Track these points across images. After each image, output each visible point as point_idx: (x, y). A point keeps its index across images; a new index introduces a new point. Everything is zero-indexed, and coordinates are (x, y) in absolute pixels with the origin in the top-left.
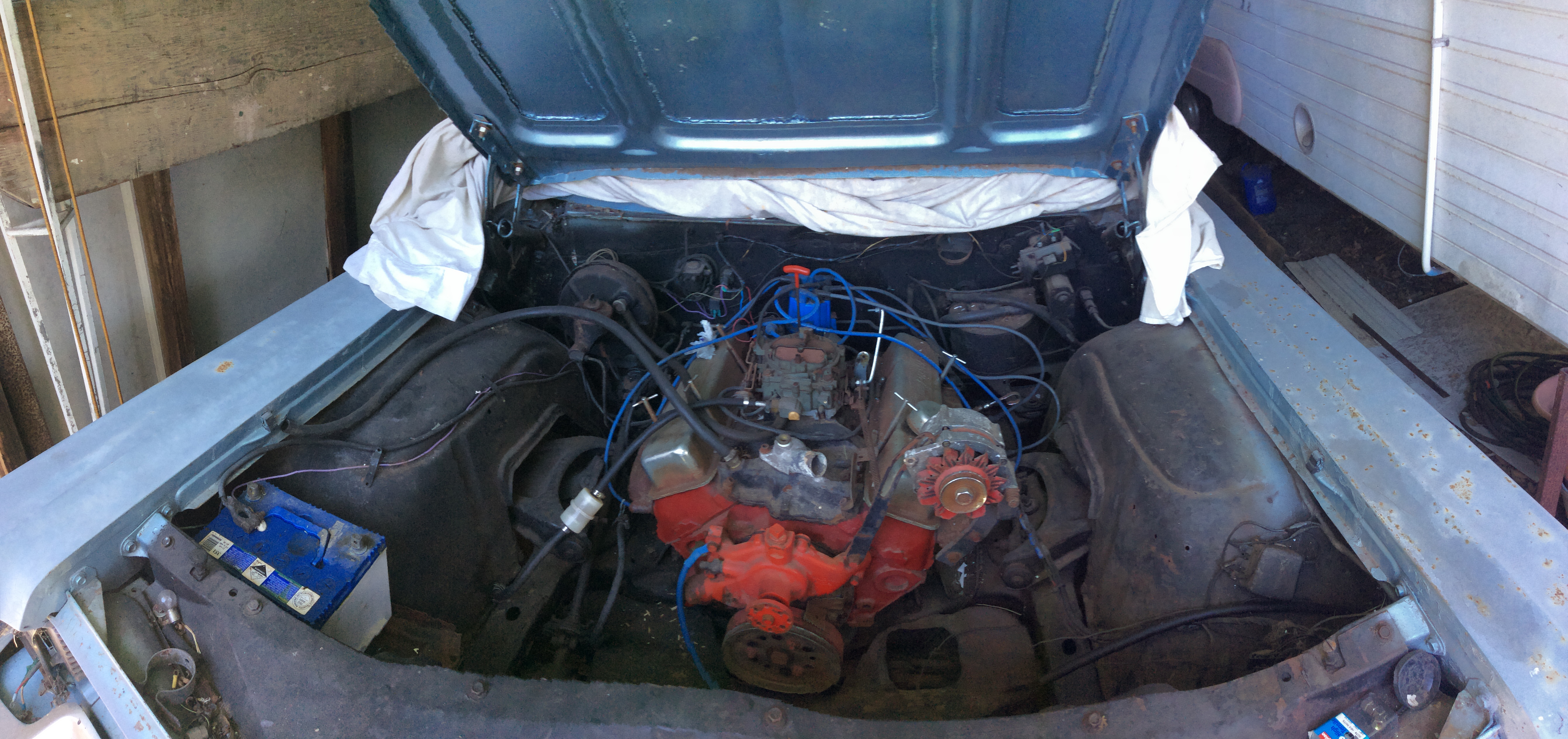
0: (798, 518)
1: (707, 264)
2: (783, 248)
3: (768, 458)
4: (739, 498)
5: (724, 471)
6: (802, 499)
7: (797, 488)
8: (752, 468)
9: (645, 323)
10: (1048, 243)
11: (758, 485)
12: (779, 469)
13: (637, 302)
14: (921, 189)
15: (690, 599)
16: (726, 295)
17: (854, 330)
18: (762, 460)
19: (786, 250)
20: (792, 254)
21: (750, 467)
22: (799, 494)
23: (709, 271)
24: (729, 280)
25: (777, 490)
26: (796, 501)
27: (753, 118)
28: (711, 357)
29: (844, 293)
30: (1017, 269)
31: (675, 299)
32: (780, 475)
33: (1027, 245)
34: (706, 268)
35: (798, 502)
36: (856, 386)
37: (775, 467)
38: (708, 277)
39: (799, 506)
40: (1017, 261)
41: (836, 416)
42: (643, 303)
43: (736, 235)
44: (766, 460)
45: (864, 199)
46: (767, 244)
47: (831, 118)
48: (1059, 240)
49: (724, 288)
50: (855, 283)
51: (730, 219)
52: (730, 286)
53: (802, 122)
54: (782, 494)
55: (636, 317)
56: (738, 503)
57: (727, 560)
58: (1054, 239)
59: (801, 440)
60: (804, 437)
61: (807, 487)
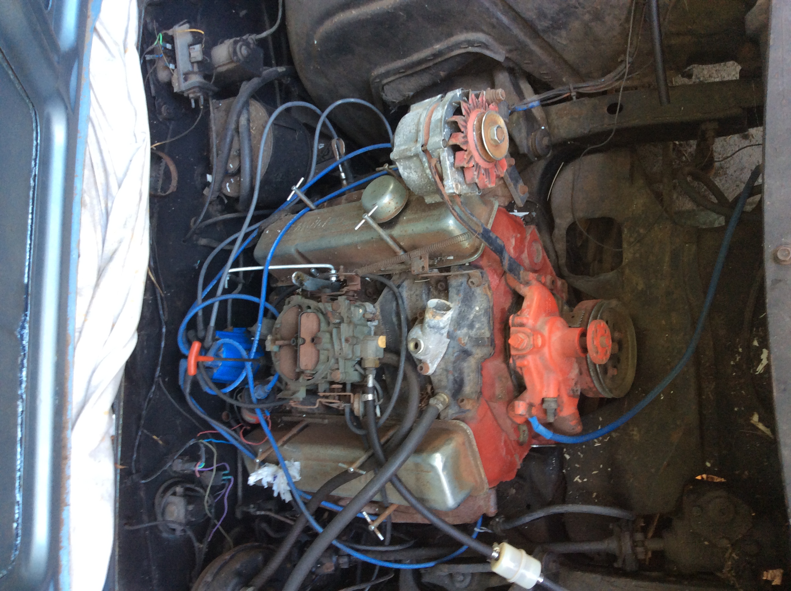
0: (492, 328)
1: (170, 492)
2: (148, 392)
3: (433, 365)
4: (476, 392)
5: (452, 411)
6: (471, 326)
7: (459, 332)
8: (447, 381)
9: (260, 558)
10: (172, 56)
11: (461, 373)
12: (444, 351)
13: (239, 574)
14: (94, 193)
15: (579, 429)
16: (209, 464)
17: (259, 296)
18: (435, 371)
19: (150, 388)
20: (156, 380)
21: (444, 383)
22: (465, 330)
23: (179, 489)
24: (188, 461)
25: (466, 353)
26: (473, 333)
27: (17, 406)
28: (297, 464)
29: (207, 311)
30: (197, 101)
31: (214, 530)
32: (451, 350)
33: (169, 84)
34: (174, 494)
35: (475, 330)
36: (338, 280)
37: (442, 355)
38: (187, 489)
39: (479, 329)
40: (188, 99)
41: (374, 301)
42: (238, 566)
43: (132, 455)
44: (435, 366)
45: (100, 273)
46: (144, 413)
47: (26, 281)
48: (170, 40)
49: (200, 466)
50: (194, 298)
51: (115, 463)
52: (196, 459)
53: (27, 325)
54: (468, 347)
55: (257, 571)
56: (481, 393)
57: (544, 395)
58: (169, 46)
59: (409, 331)
60: (405, 329)
61: (458, 322)
